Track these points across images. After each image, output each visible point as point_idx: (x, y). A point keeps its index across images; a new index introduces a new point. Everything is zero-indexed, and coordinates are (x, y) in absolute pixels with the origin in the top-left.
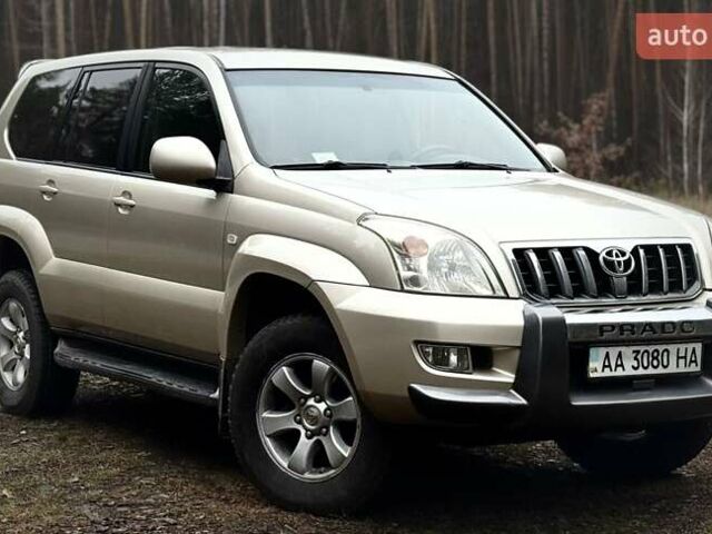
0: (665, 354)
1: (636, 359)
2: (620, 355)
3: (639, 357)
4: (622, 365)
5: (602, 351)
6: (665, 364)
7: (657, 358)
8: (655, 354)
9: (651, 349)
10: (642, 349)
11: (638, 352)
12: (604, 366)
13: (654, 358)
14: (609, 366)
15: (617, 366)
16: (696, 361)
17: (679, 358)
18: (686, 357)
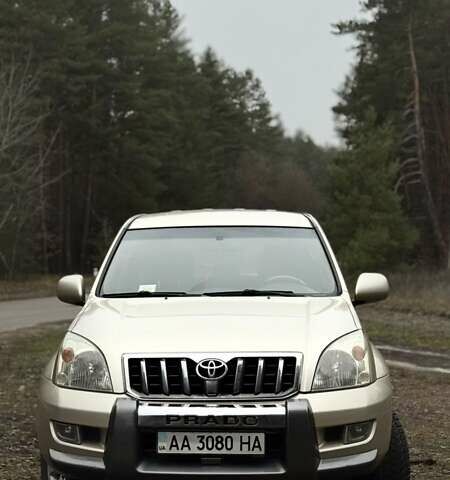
0: (229, 440)
1: (201, 441)
2: (186, 438)
3: (205, 441)
4: (188, 446)
5: (170, 435)
6: (229, 447)
7: (221, 442)
8: (220, 439)
9: (215, 435)
10: (206, 435)
11: (203, 437)
12: (172, 446)
13: (218, 442)
14: (177, 446)
15: (183, 446)
16: (259, 446)
17: (242, 443)
18: (249, 443)
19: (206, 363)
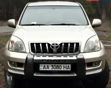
0: (60, 66)
1: (52, 67)
2: (48, 66)
3: (53, 67)
4: (48, 68)
5: (43, 65)
6: (60, 68)
8: (58, 66)
9: (56, 65)
10: (54, 65)
12: (44, 68)
13: (57, 67)
14: (45, 68)
15: (47, 68)
16: (69, 68)
17: (64, 67)
18: (66, 67)
19: (53, 44)
